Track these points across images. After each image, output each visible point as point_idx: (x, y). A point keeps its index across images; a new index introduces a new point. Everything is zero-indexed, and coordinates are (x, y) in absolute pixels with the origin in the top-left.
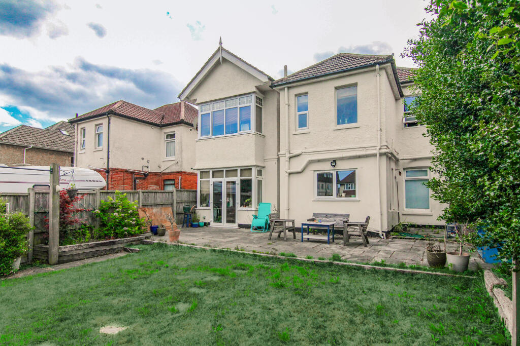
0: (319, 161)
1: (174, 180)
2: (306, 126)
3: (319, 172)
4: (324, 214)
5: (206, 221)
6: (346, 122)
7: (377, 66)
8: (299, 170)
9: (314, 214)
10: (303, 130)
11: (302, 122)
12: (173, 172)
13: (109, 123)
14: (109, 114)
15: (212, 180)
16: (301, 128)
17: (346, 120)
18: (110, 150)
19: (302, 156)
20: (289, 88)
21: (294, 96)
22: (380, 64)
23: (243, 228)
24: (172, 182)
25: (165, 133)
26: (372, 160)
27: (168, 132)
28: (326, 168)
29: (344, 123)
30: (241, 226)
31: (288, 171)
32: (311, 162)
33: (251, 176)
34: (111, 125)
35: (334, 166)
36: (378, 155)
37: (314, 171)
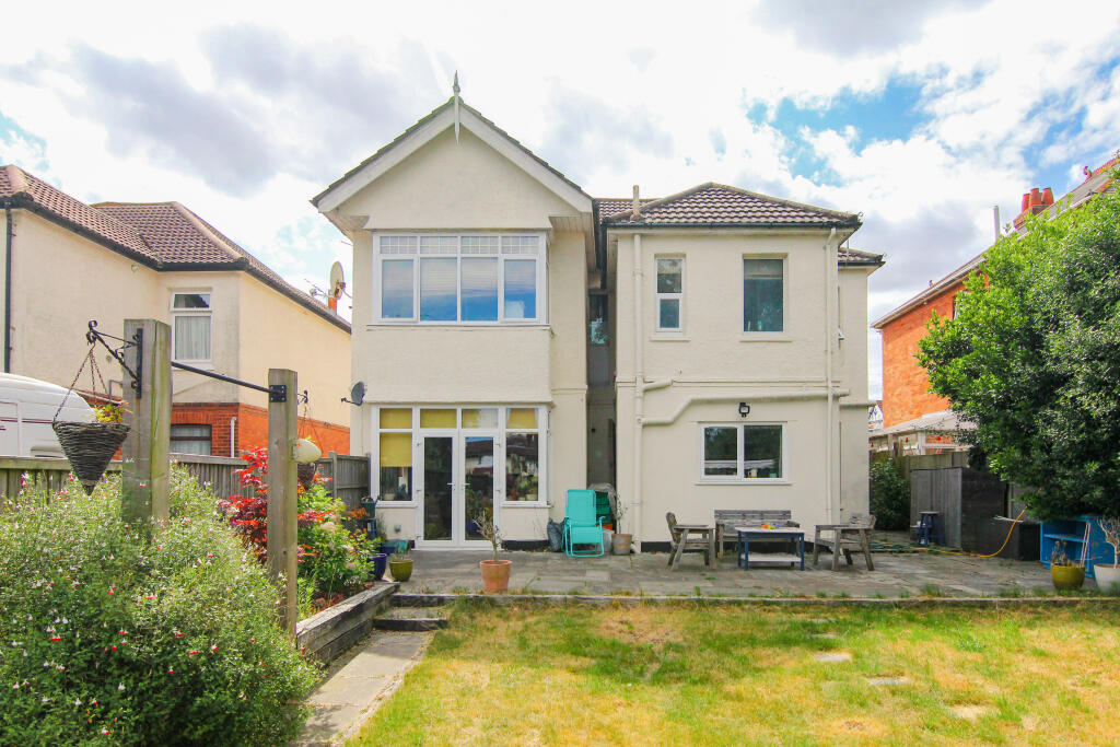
0: (710, 402)
1: (209, 426)
2: (678, 326)
3: (707, 426)
4: (739, 512)
5: (404, 536)
6: (760, 327)
7: (834, 230)
8: (669, 419)
9: (716, 512)
10: (669, 333)
11: (669, 316)
12: (207, 405)
13: (10, 235)
14: (13, 206)
15: (420, 434)
16: (663, 329)
17: (760, 323)
18: (13, 323)
19: (671, 390)
20: (642, 236)
21: (652, 257)
22: (837, 226)
23: (517, 549)
24: (197, 433)
25: (170, 289)
26: (816, 407)
27: (183, 289)
28: (727, 417)
29: (754, 328)
30: (510, 545)
31: (644, 420)
32: (695, 403)
33: (536, 427)
34: (16, 242)
35: (744, 415)
36: (830, 399)
37: (700, 422)
